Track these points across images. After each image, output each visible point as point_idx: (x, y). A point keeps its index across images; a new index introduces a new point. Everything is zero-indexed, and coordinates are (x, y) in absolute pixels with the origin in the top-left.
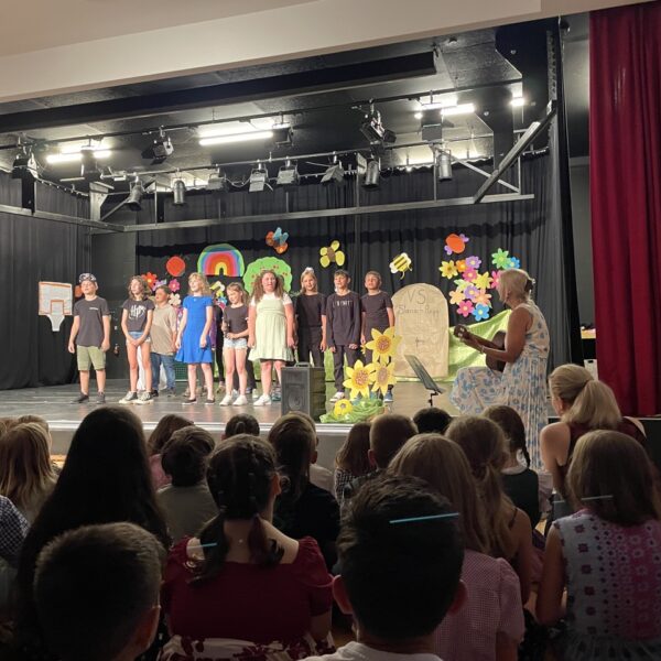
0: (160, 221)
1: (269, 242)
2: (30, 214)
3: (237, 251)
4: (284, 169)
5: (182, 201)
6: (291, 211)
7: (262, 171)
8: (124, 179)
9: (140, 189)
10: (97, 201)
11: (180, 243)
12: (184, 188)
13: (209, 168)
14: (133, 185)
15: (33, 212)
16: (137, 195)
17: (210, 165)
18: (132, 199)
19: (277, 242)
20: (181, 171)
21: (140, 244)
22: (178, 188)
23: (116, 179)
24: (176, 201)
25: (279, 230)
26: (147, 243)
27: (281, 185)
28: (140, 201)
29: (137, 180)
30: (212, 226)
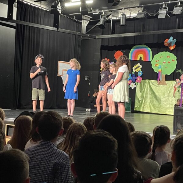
0: (113, 33)
1: (166, 44)
2: (56, 30)
3: (149, 49)
4: (176, 7)
5: (124, 23)
6: (179, 28)
7: (165, 8)
8: (98, 13)
9: (105, 18)
10: (85, 24)
11: (121, 44)
12: (126, 17)
13: (138, 7)
14: (102, 16)
15: (58, 29)
16: (103, 21)
17: (139, 6)
18: (101, 23)
19: (170, 44)
20: (124, 9)
21: (103, 44)
22: (123, 17)
23: (94, 14)
24: (121, 24)
25: (171, 38)
26: (106, 44)
27: (174, 15)
28: (104, 24)
29: (103, 14)
30: (137, 36)
